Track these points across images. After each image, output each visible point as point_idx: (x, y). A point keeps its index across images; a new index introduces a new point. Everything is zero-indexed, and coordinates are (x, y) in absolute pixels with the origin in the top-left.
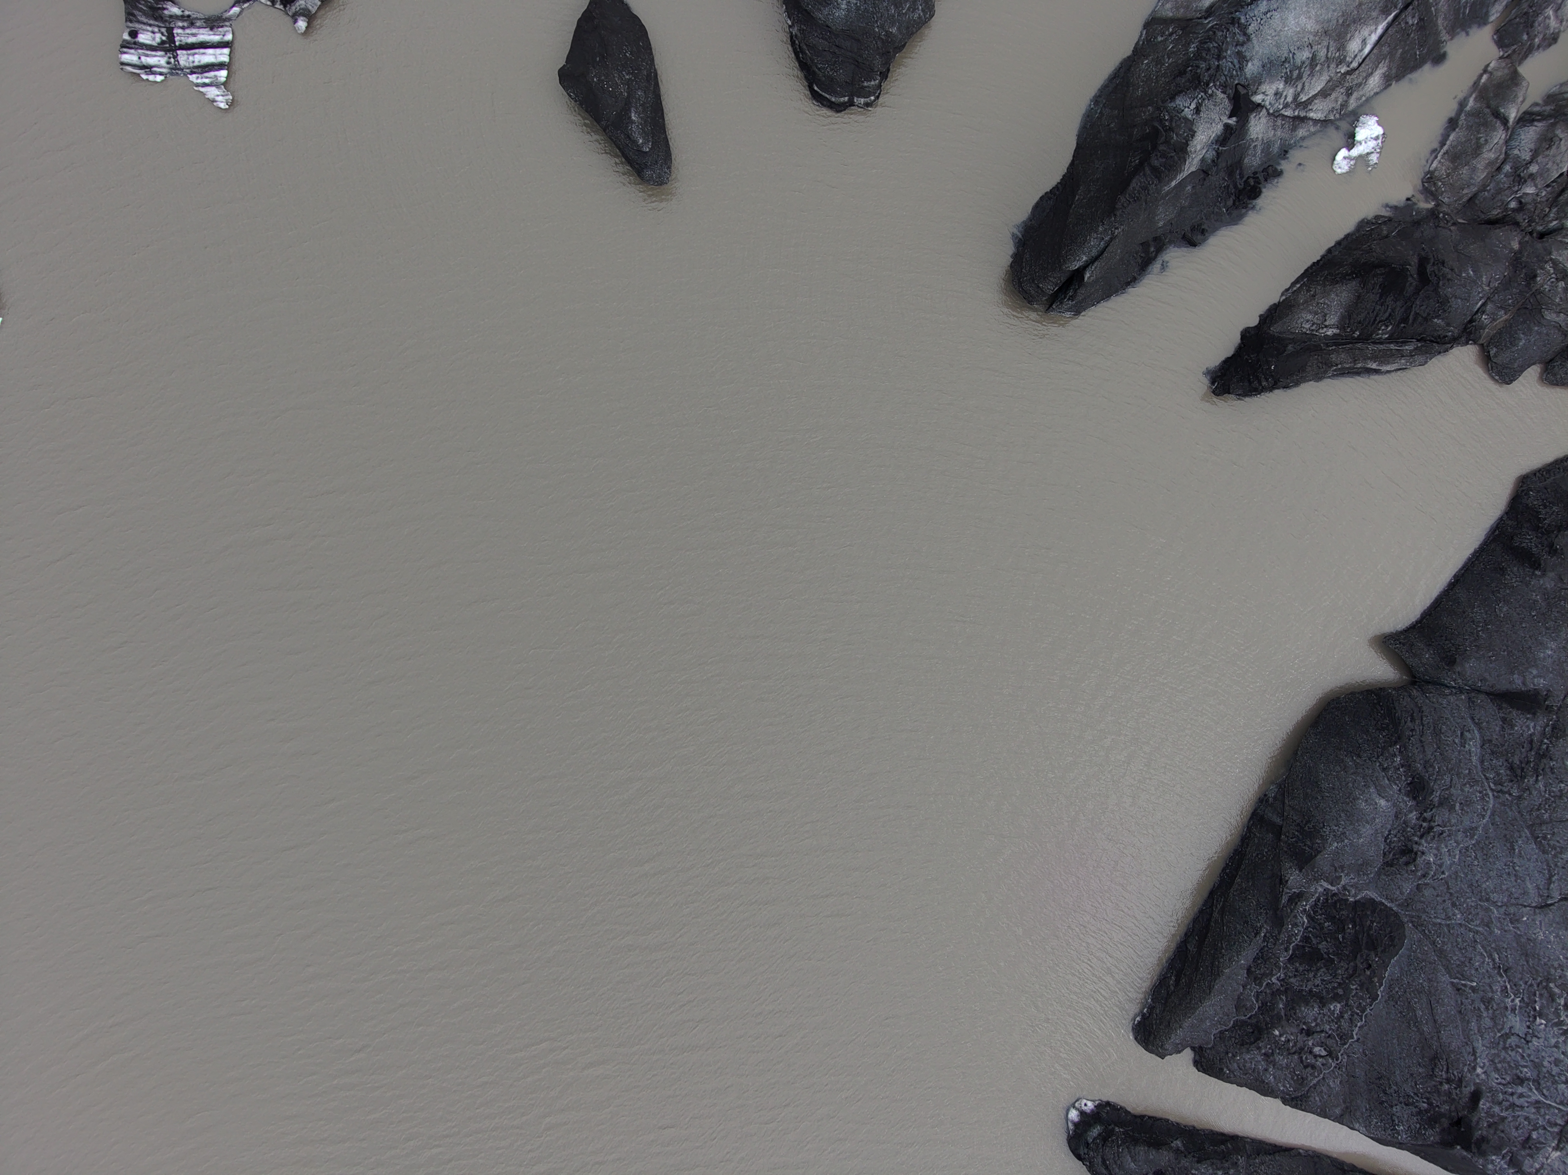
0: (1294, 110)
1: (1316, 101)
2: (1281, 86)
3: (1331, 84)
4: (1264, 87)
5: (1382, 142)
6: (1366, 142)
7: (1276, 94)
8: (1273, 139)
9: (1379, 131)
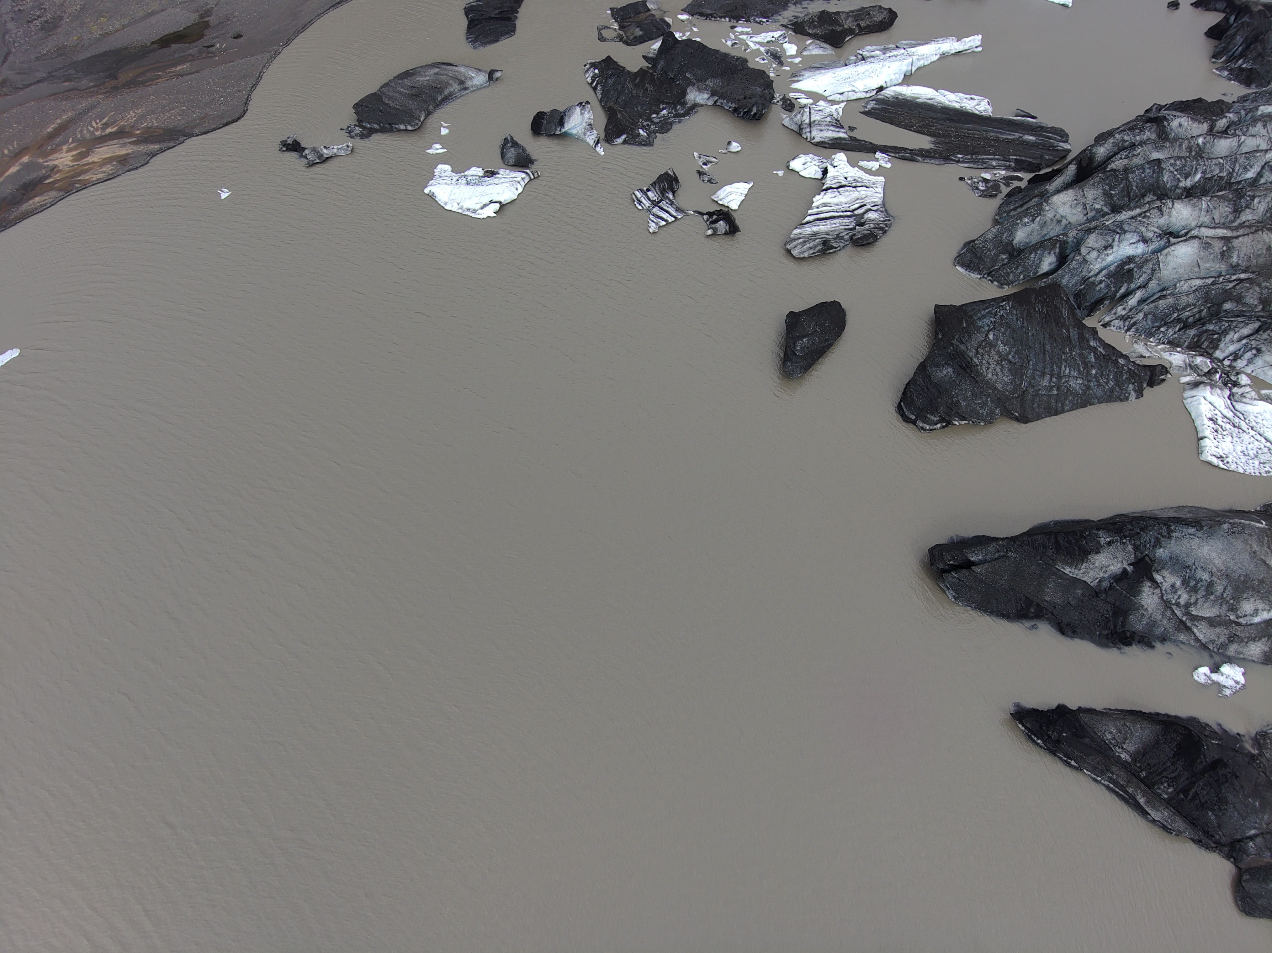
0: (1183, 614)
1: (1203, 623)
2: (1178, 583)
3: (1219, 619)
4: (1165, 573)
5: (1240, 689)
6: (1227, 678)
7: (1173, 586)
8: (1159, 622)
9: (1242, 680)
